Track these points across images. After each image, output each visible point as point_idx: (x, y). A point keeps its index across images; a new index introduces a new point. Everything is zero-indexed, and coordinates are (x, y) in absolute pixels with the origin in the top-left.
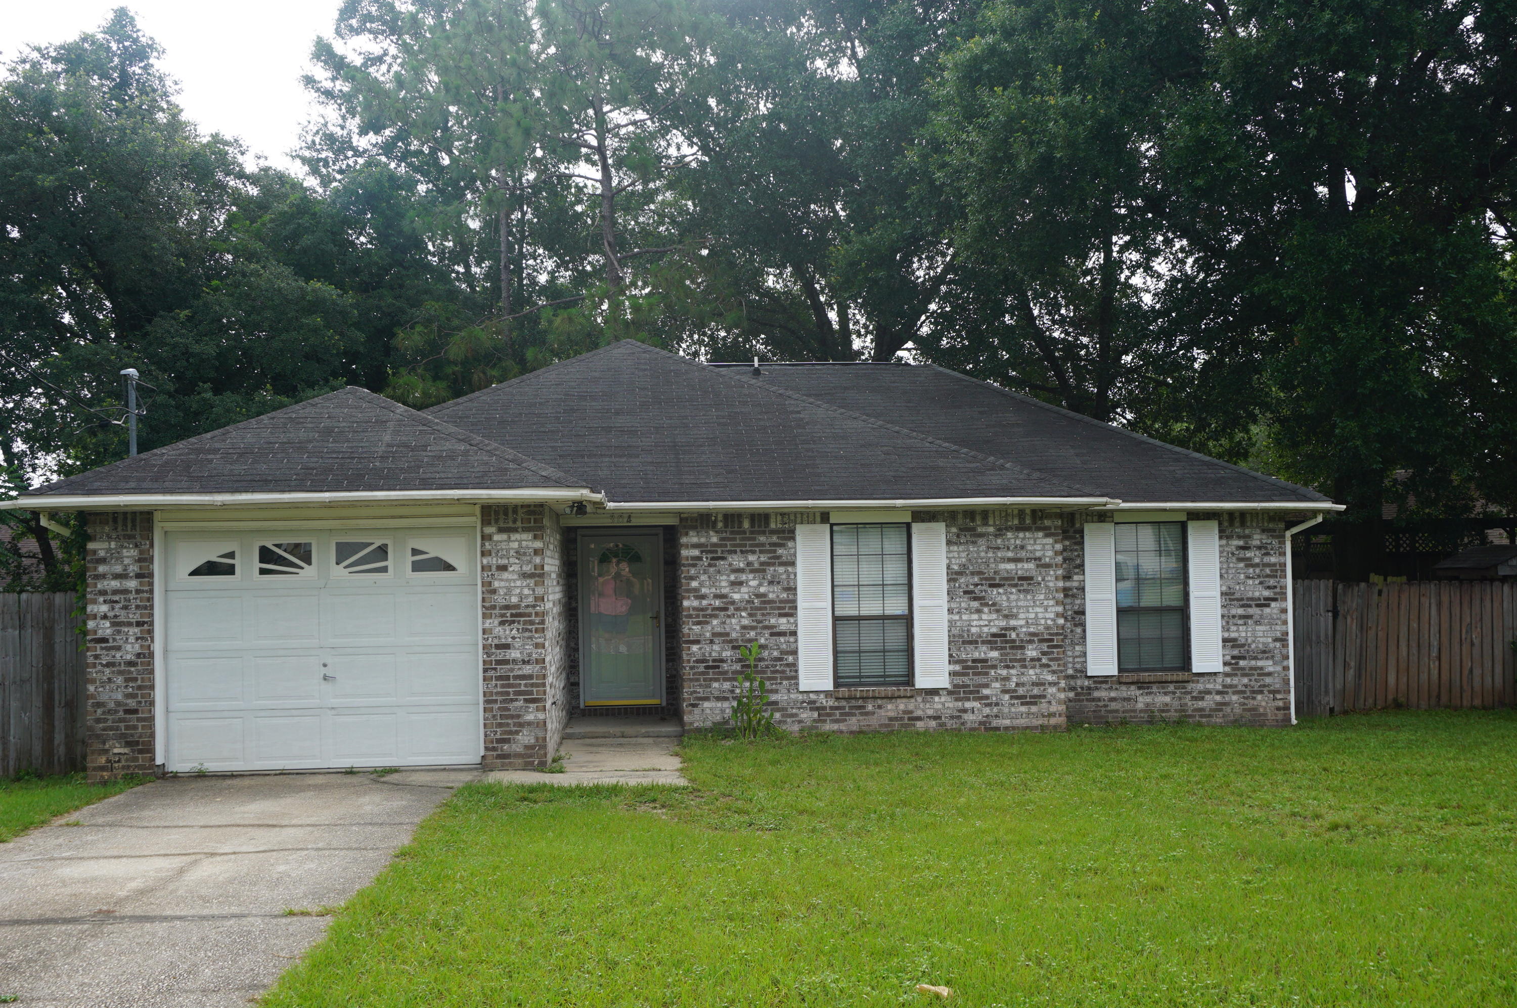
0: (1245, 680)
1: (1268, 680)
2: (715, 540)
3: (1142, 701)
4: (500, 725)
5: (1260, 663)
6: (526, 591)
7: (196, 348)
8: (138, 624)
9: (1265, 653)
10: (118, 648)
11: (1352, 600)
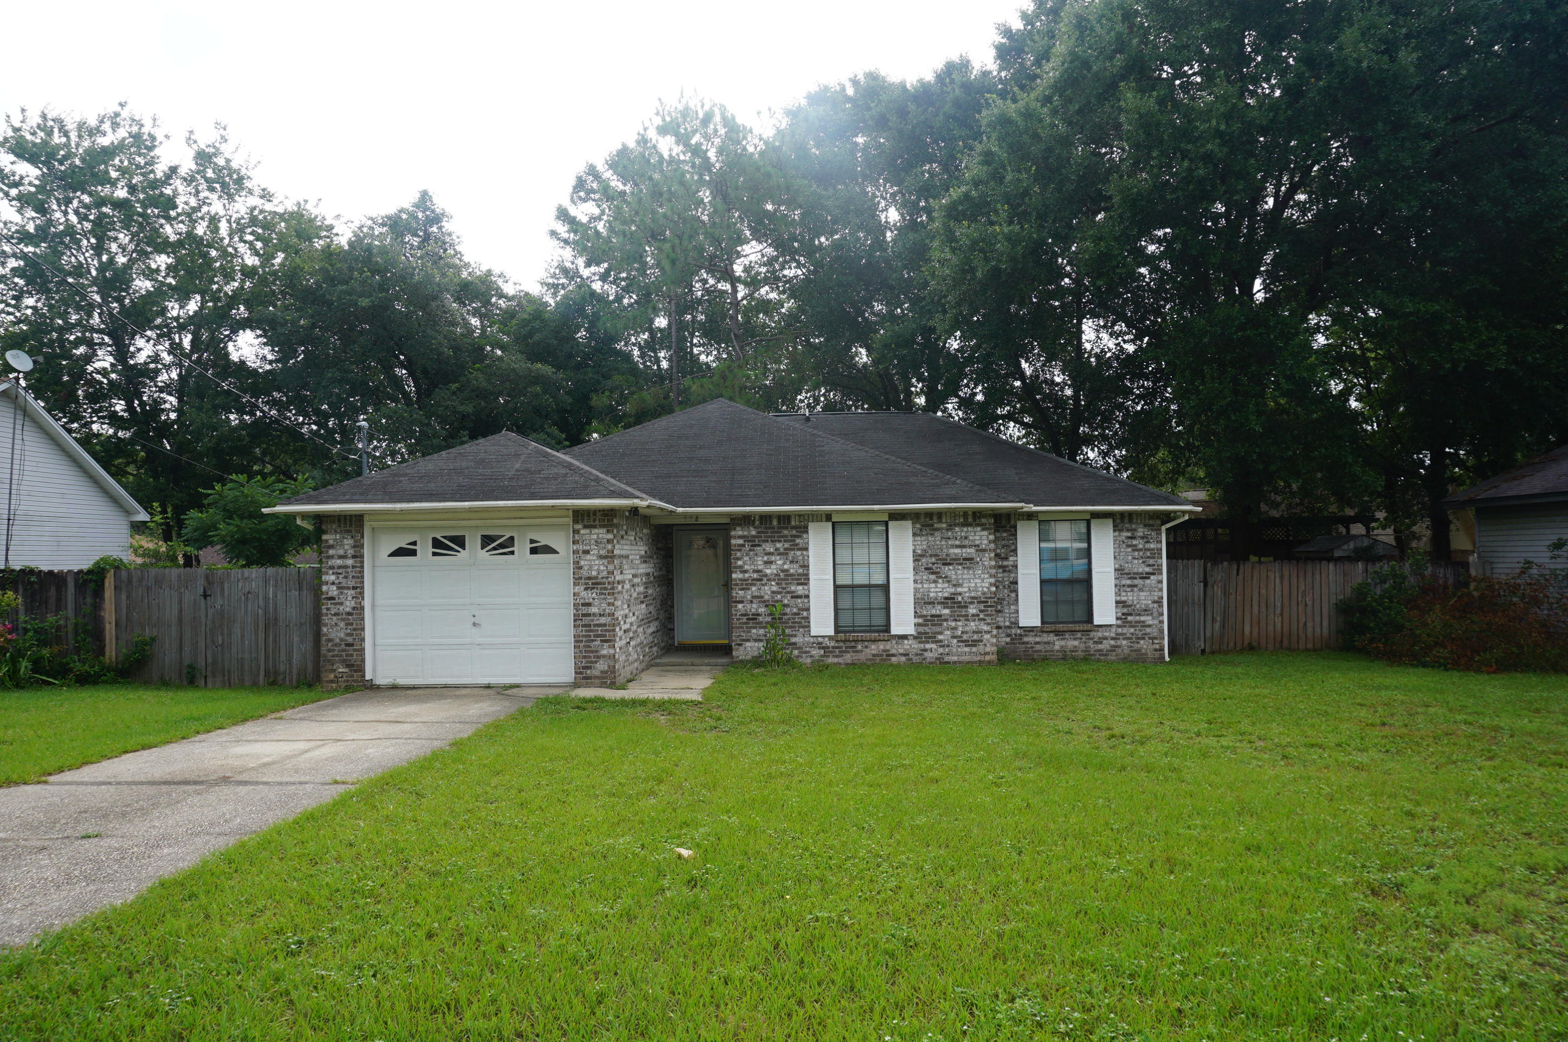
0: (1132, 630)
1: (1148, 630)
2: (754, 533)
3: (1058, 644)
4: (585, 657)
5: (1143, 618)
6: (602, 568)
7: (461, 408)
8: (354, 588)
9: (1147, 611)
10: (341, 604)
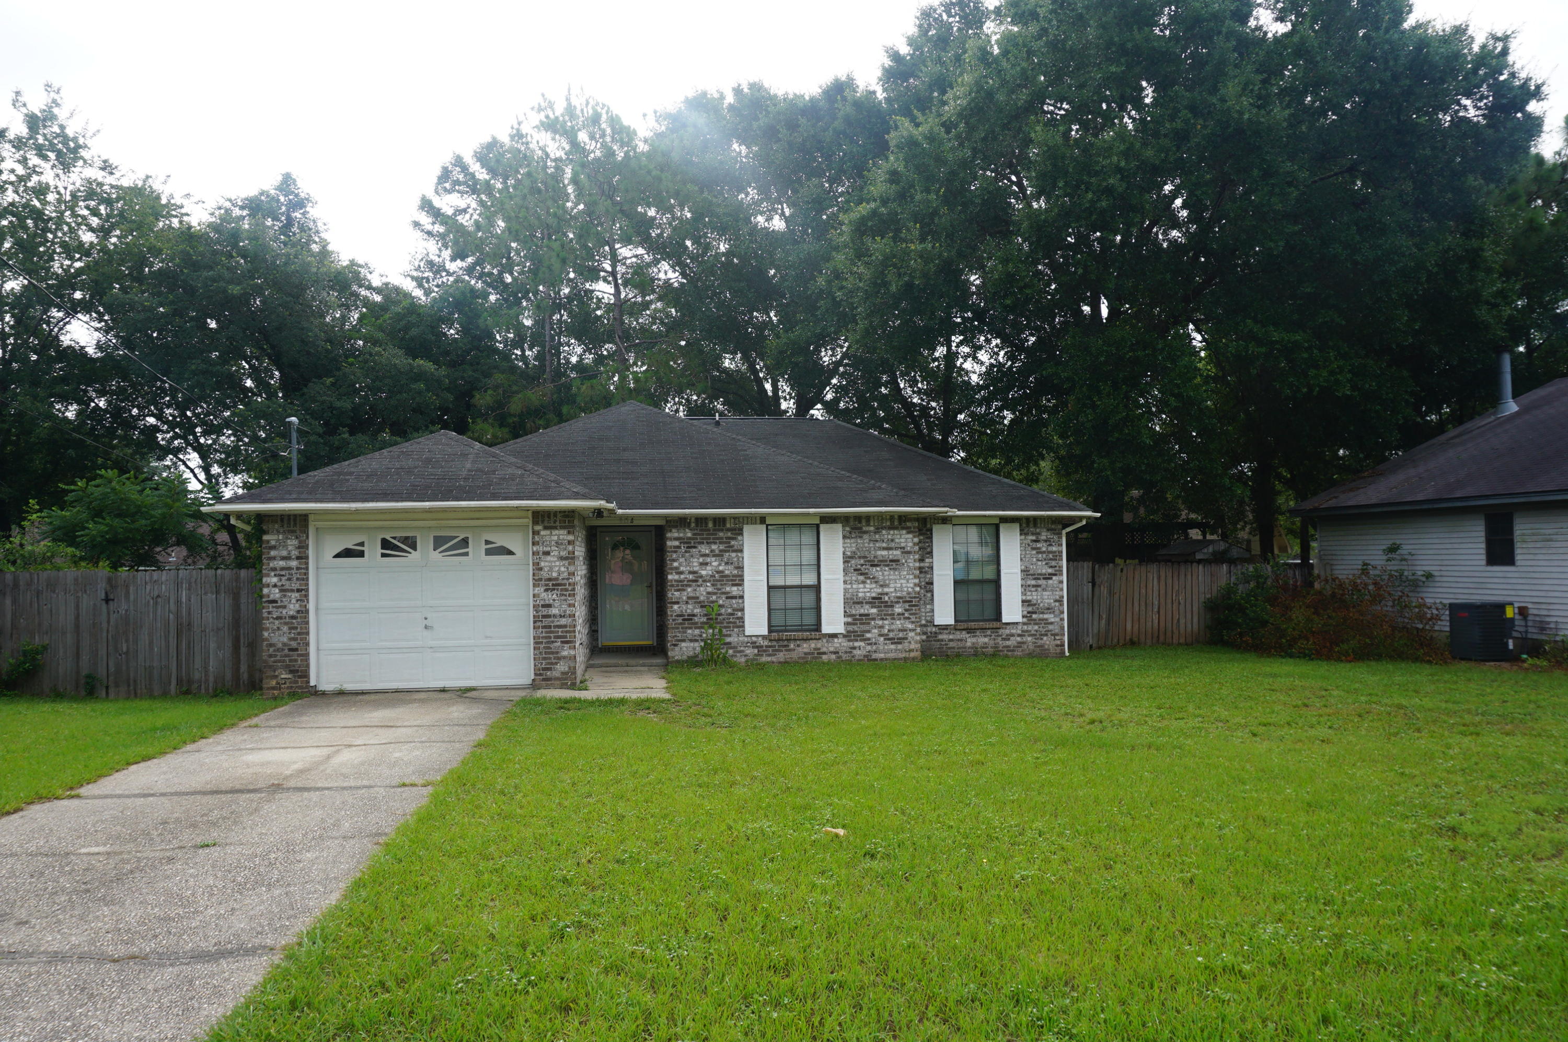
0: (1036, 627)
1: (1051, 627)
2: (689, 535)
3: (970, 641)
4: (544, 659)
5: (1046, 616)
6: (563, 569)
7: (338, 404)
8: (298, 590)
9: (1049, 609)
10: (285, 607)
11: (1104, 575)
